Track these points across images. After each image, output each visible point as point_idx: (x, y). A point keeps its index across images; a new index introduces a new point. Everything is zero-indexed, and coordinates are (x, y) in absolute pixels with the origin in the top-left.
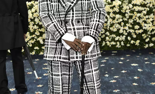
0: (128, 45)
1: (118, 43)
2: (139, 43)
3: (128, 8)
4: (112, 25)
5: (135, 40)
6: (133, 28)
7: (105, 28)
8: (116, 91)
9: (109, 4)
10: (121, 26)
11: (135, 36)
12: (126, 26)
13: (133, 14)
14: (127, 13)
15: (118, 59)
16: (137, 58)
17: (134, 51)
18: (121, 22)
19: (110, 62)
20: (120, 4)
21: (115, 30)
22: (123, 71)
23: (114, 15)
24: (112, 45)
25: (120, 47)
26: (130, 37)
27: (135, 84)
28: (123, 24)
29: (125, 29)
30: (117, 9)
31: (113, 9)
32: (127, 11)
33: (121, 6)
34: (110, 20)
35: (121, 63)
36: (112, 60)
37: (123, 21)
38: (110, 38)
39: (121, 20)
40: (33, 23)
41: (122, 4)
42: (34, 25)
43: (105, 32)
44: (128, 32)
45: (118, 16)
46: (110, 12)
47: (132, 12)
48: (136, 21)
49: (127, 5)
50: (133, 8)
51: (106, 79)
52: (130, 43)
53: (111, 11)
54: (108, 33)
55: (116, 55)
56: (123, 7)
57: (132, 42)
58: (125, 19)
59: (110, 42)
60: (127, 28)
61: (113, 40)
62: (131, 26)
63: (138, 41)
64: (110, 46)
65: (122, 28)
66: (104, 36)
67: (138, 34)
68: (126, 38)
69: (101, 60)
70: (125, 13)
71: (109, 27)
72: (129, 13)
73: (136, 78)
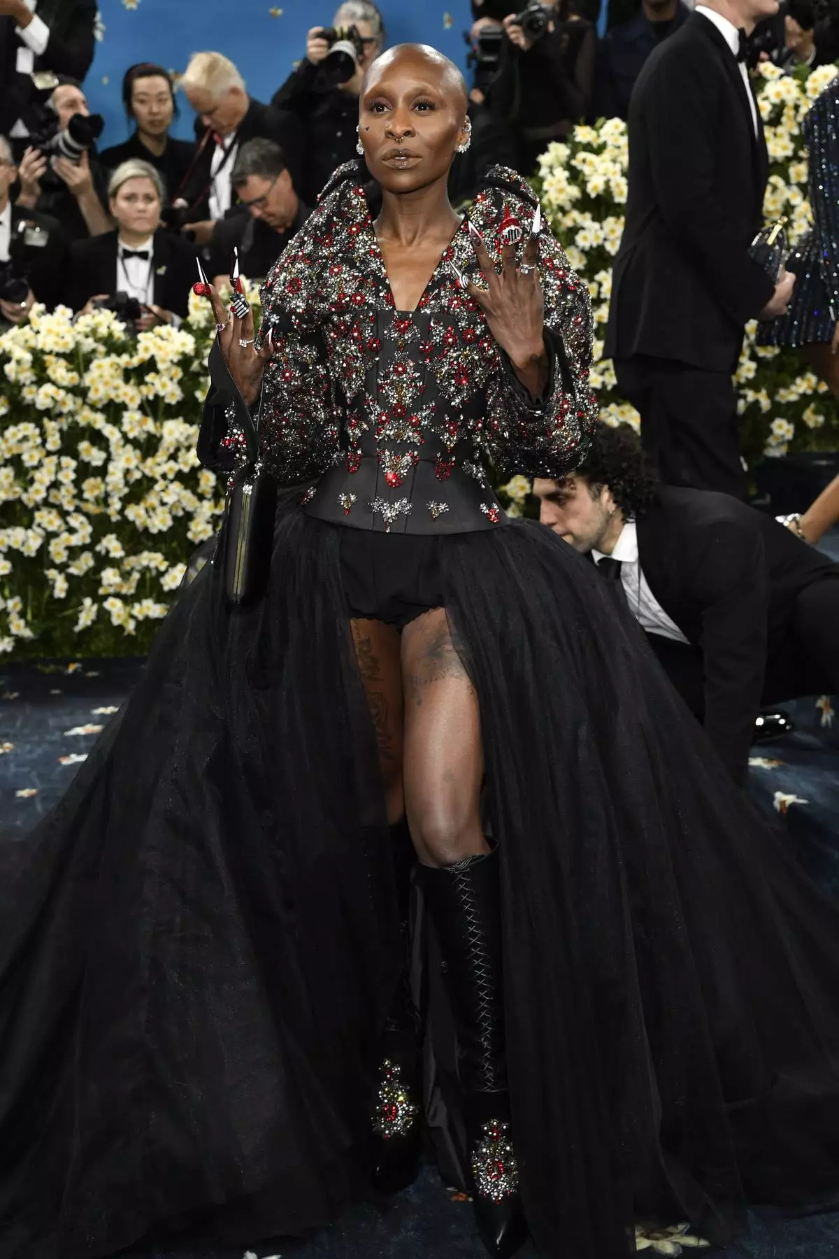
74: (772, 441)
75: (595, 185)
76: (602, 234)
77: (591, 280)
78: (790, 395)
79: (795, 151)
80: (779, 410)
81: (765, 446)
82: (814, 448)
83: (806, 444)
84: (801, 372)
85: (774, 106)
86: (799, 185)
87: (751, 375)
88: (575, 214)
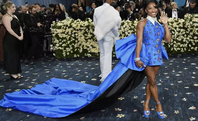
0: (189, 50)
1: (182, 49)
2: (197, 49)
3: (189, 24)
4: (178, 36)
5: (194, 46)
6: (193, 39)
7: (173, 38)
8: (180, 82)
9: (176, 21)
10: (185, 37)
11: (194, 44)
12: (188, 37)
13: (193, 28)
14: (189, 28)
15: (181, 60)
16: (195, 59)
17: (193, 54)
18: (184, 34)
19: (176, 62)
20: (184, 21)
21: (180, 40)
22: (185, 69)
23: (179, 29)
24: (178, 50)
25: (183, 51)
26: (191, 45)
27: (193, 77)
28: (185, 35)
29: (187, 39)
30: (181, 25)
31: (179, 25)
32: (188, 27)
33: (184, 23)
34: (177, 33)
35: (184, 62)
36: (177, 61)
37: (186, 34)
38: (176, 45)
39: (184, 33)
40: (124, 35)
41: (185, 22)
42: (124, 36)
43: (173, 41)
44: (189, 41)
45: (182, 30)
46: (177, 28)
47: (192, 27)
48: (195, 33)
49: (189, 23)
50: (193, 24)
51: (173, 73)
52: (190, 49)
53: (177, 26)
54: (175, 42)
55: (181, 57)
56: (186, 24)
57: (192, 48)
58: (188, 32)
59: (176, 48)
60: (188, 38)
61: (179, 46)
62: (191, 37)
63: (196, 48)
64: (177, 51)
65: (185, 38)
66: (172, 44)
67: (196, 42)
68: (188, 45)
69: (170, 60)
70: (188, 28)
71: (176, 38)
72: (190, 28)
73: (194, 73)
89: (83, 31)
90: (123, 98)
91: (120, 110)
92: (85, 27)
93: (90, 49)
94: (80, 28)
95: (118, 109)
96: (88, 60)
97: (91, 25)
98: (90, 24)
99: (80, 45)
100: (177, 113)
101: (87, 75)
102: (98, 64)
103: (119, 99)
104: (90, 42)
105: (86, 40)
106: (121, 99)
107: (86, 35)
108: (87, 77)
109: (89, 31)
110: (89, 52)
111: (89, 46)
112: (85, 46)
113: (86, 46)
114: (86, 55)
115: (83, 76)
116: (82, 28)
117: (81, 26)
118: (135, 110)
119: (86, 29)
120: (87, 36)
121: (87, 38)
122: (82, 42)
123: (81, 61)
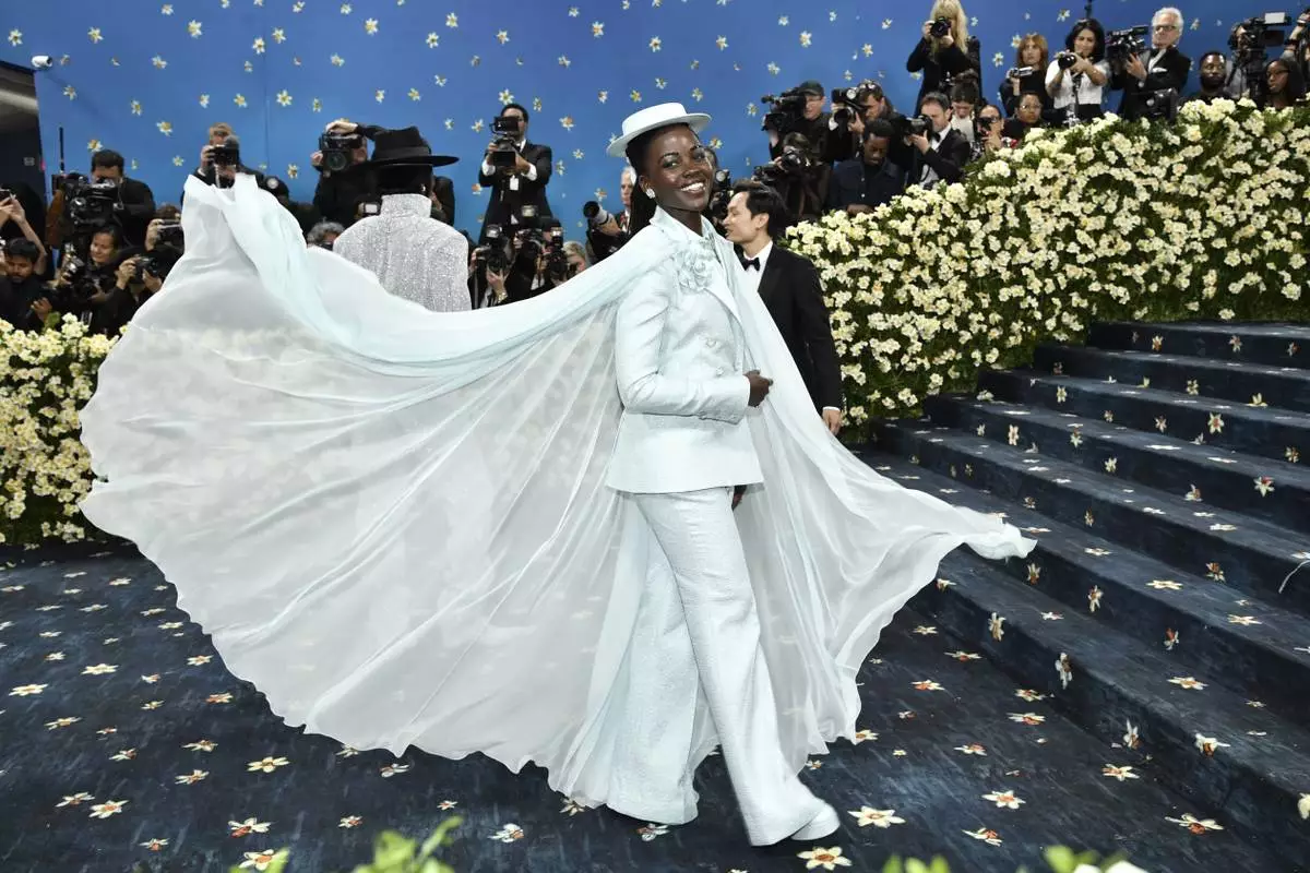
74: (931, 386)
75: (832, 247)
76: (836, 272)
77: (830, 297)
78: (941, 361)
79: (941, 229)
80: (934, 369)
81: (927, 389)
82: (954, 390)
83: (949, 388)
84: (946, 348)
85: (928, 205)
86: (943, 246)
87: (919, 350)
88: (821, 260)
89: (29, 393)
90: (281, 762)
91: (262, 828)
92: (43, 365)
93: (77, 495)
94: (8, 370)
95: (250, 822)
96: (60, 561)
97: (82, 357)
98: (74, 351)
99: (11, 473)
100: (574, 811)
101: (54, 646)
102: (125, 581)
103: (255, 766)
104: (76, 456)
105: (49, 440)
106: (268, 769)
107: (47, 412)
108: (58, 656)
109: (71, 392)
110: (70, 510)
111: (71, 475)
112: (42, 480)
113: (50, 478)
114: (53, 528)
115: (30, 656)
116: (22, 373)
117: (16, 362)
118: (347, 816)
119: (46, 380)
120: (54, 422)
121: (56, 430)
122: (23, 455)
123: (19, 567)
